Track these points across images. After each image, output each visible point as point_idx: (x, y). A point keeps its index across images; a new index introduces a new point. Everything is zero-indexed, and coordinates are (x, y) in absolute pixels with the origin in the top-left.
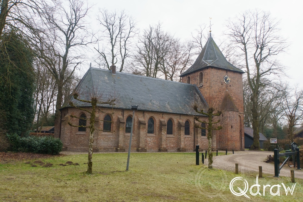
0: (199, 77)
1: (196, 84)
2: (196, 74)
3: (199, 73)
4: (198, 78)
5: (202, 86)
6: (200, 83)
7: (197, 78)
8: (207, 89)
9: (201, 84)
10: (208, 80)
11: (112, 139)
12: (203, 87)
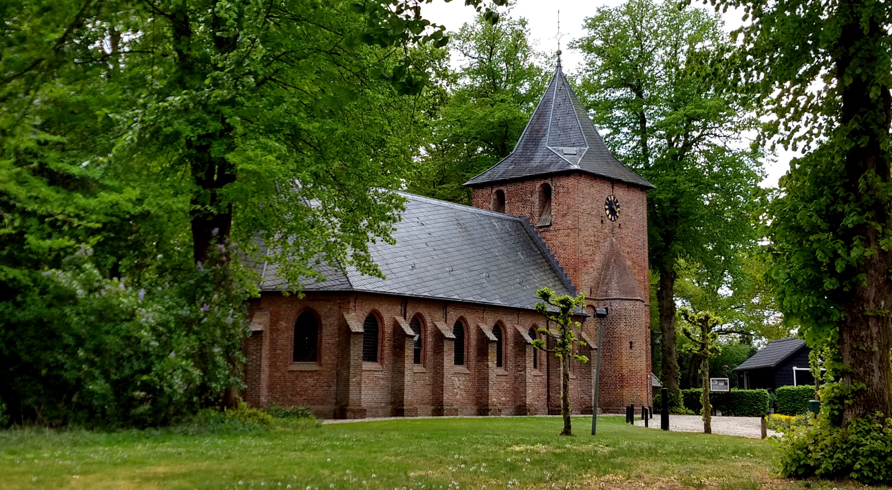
0: (537, 195)
1: (528, 215)
2: (528, 186)
3: (538, 185)
4: (536, 199)
5: (551, 225)
6: (540, 216)
7: (532, 199)
8: (568, 235)
9: (543, 217)
10: (568, 208)
11: (382, 382)
12: (551, 228)
